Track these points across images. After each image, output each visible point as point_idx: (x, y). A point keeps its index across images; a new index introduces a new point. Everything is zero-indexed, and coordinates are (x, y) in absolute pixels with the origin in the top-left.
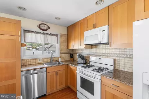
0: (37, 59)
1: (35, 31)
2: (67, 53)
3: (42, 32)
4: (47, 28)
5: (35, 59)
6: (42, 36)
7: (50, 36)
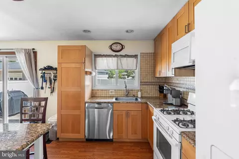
0: (109, 90)
1: (105, 54)
2: (154, 84)
3: (114, 54)
4: (121, 48)
5: (106, 90)
6: (115, 59)
7: (125, 58)
